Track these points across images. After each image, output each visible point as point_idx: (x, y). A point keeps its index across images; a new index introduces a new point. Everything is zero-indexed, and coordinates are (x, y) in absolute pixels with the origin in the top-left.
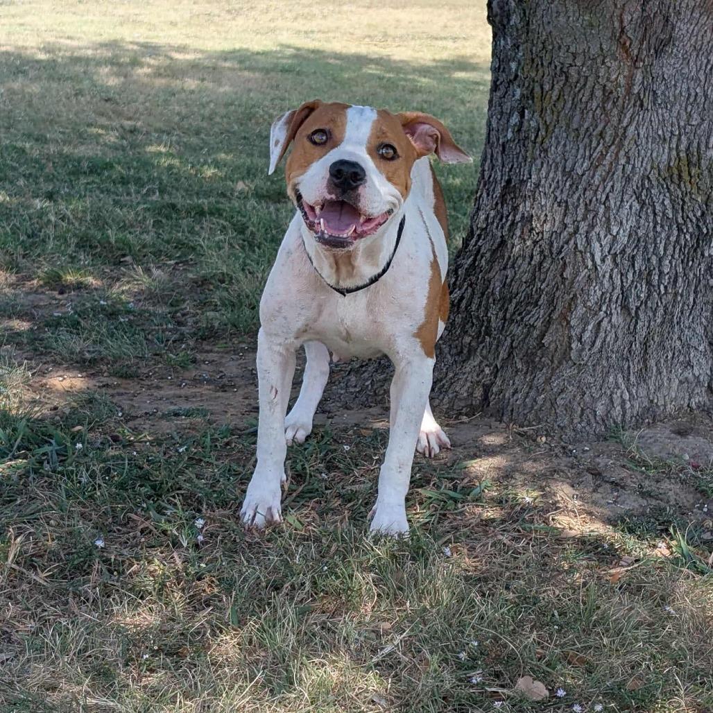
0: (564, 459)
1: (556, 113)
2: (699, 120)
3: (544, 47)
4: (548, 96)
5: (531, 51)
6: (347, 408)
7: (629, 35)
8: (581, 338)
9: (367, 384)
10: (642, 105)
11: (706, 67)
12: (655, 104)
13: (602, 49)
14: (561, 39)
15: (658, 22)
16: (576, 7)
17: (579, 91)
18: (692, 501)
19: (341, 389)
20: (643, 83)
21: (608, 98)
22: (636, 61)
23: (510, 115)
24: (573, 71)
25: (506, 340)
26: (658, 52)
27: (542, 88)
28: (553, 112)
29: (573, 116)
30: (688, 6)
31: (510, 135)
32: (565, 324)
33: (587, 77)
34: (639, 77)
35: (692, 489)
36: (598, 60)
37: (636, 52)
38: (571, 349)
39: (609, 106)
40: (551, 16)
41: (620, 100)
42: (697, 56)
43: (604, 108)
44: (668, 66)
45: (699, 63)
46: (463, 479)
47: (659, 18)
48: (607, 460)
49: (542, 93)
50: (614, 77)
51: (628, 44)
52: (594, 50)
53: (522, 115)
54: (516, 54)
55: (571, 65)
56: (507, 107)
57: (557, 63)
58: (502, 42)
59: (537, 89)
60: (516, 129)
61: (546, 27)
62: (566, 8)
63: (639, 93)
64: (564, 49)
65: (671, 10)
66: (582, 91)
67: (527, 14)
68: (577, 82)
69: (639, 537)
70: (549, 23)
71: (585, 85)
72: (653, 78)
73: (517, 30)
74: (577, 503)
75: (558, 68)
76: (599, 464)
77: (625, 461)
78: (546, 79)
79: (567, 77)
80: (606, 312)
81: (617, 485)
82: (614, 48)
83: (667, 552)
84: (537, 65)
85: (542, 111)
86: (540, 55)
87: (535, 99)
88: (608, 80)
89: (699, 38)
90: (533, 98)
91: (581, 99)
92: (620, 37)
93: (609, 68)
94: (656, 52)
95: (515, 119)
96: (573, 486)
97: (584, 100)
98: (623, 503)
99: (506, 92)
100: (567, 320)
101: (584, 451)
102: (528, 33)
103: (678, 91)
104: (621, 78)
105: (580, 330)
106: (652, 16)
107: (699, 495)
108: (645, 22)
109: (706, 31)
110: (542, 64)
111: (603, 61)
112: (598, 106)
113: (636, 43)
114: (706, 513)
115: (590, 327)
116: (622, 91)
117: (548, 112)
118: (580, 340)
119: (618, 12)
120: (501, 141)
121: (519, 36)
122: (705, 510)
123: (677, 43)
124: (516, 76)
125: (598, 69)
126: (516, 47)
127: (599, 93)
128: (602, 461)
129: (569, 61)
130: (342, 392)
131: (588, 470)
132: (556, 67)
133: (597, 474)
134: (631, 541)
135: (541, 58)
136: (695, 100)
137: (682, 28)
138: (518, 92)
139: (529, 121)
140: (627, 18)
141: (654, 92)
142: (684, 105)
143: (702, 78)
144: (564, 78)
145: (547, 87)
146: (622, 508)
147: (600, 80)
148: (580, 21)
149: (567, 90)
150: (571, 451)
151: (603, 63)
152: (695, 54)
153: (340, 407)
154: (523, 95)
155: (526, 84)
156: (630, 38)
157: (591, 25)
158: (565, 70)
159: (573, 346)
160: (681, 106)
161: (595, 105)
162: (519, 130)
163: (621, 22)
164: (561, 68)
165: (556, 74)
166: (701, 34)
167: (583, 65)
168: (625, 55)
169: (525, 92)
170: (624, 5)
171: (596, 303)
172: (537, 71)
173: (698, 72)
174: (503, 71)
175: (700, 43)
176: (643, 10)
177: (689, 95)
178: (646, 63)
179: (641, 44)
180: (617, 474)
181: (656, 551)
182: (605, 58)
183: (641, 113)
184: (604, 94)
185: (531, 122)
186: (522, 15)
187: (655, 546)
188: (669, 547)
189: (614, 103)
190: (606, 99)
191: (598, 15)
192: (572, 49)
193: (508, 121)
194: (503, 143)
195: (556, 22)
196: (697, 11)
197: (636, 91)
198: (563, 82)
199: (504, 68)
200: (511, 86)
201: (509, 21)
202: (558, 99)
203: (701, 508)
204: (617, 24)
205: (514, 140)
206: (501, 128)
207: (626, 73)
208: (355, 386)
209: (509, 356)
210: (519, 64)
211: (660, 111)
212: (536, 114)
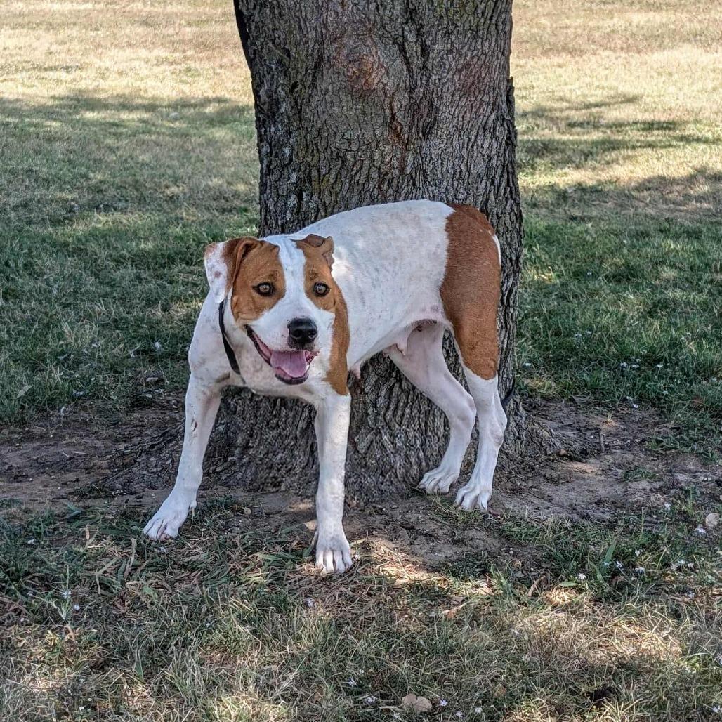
0: (378, 517)
1: (334, 195)
2: (465, 194)
3: (319, 135)
4: (325, 179)
5: (305, 137)
6: (152, 488)
7: (399, 120)
8: (376, 404)
9: (168, 462)
10: (414, 184)
11: (468, 145)
12: (425, 182)
13: (375, 135)
14: (337, 127)
15: (424, 107)
16: (349, 98)
17: (356, 174)
18: (498, 546)
19: (143, 469)
20: (414, 163)
21: (384, 180)
22: (407, 144)
23: (287, 198)
24: (349, 156)
25: (303, 411)
26: (426, 135)
27: (319, 172)
28: (331, 194)
29: (351, 197)
30: (448, 90)
31: (288, 216)
32: (359, 392)
33: (362, 161)
34: (410, 158)
35: (497, 535)
36: (373, 145)
37: (406, 136)
38: (368, 414)
39: (385, 186)
40: (326, 106)
41: (395, 181)
42: (460, 135)
43: (380, 188)
44: (435, 147)
45: (461, 142)
46: (291, 543)
47: (425, 103)
48: (417, 515)
49: (319, 176)
50: (387, 160)
51: (399, 129)
52: (368, 136)
53: (300, 197)
54: (288, 139)
55: (347, 151)
56: (283, 190)
57: (333, 149)
58: (273, 129)
59: (314, 173)
60: (295, 210)
61: (321, 116)
62: (340, 98)
63: (411, 173)
64: (339, 136)
65: (434, 96)
66: (359, 174)
67: (299, 104)
68: (353, 166)
69: (463, 579)
70: (324, 112)
71: (361, 168)
72: (422, 158)
73: (289, 117)
74: (401, 555)
75: (335, 154)
76: (410, 519)
77: (433, 515)
78: (322, 163)
79: (343, 162)
80: (396, 378)
81: (431, 536)
82: (386, 133)
83: (488, 591)
84: (313, 150)
85: (320, 193)
86: (315, 141)
87: (313, 183)
88: (383, 162)
89: (460, 119)
90: (310, 182)
91: (358, 182)
92: (391, 123)
93: (383, 151)
94: (424, 134)
95: (293, 201)
96: (392, 541)
97: (360, 182)
98: (440, 551)
99: (281, 176)
100: (361, 388)
101: (393, 509)
102: (300, 121)
103: (444, 169)
104: (394, 161)
105: (374, 396)
106: (418, 102)
107: (503, 540)
108: (413, 107)
109: (465, 112)
110: (318, 150)
111: (377, 145)
112: (375, 187)
113: (406, 129)
114: (513, 556)
115: (383, 393)
116: (396, 172)
117: (327, 193)
118: (375, 406)
119: (388, 101)
120: (279, 222)
121: (290, 123)
122: (512, 552)
123: (441, 125)
124: (291, 160)
125: (373, 153)
126: (289, 133)
127: (375, 175)
128: (412, 516)
129: (345, 146)
130: (145, 472)
131: (402, 525)
132: (332, 152)
133: (411, 528)
134: (457, 584)
135: (316, 144)
136: (460, 176)
137: (445, 112)
138: (294, 176)
139: (307, 203)
140: (396, 105)
141: (424, 172)
142: (450, 181)
143: (465, 155)
144: (340, 162)
145: (324, 171)
146: (441, 556)
147: (375, 163)
148: (354, 110)
149: (344, 173)
150: (381, 509)
151: (377, 147)
152: (457, 134)
153: (145, 487)
154: (299, 179)
155: (303, 169)
156: (401, 124)
157: (364, 114)
158: (341, 155)
159: (370, 411)
160: (448, 181)
161: (371, 185)
162: (298, 212)
163: (392, 109)
164: (338, 154)
165: (332, 158)
166: (461, 115)
167: (358, 150)
168: (396, 139)
169: (302, 176)
170: (393, 94)
171: (387, 371)
172: (313, 156)
173: (461, 150)
174: (276, 156)
175: (460, 123)
176: (411, 97)
177: (455, 171)
178: (416, 145)
179: (411, 128)
180: (429, 527)
181: (479, 590)
182: (378, 142)
183: (414, 191)
184: (379, 176)
185: (310, 204)
186: (293, 104)
187: (477, 587)
188: (490, 586)
189: (389, 183)
190: (381, 181)
191: (370, 104)
192: (347, 136)
193: (286, 203)
194: (282, 224)
195: (330, 112)
196: (457, 94)
197: (408, 172)
198: (339, 166)
199: (276, 153)
200: (286, 171)
201: (278, 109)
202: (336, 181)
203: (507, 551)
204: (387, 112)
205: (293, 221)
206: (278, 209)
207: (399, 156)
208: (156, 466)
209: (308, 426)
210: (292, 149)
211: (430, 188)
212: (314, 196)
